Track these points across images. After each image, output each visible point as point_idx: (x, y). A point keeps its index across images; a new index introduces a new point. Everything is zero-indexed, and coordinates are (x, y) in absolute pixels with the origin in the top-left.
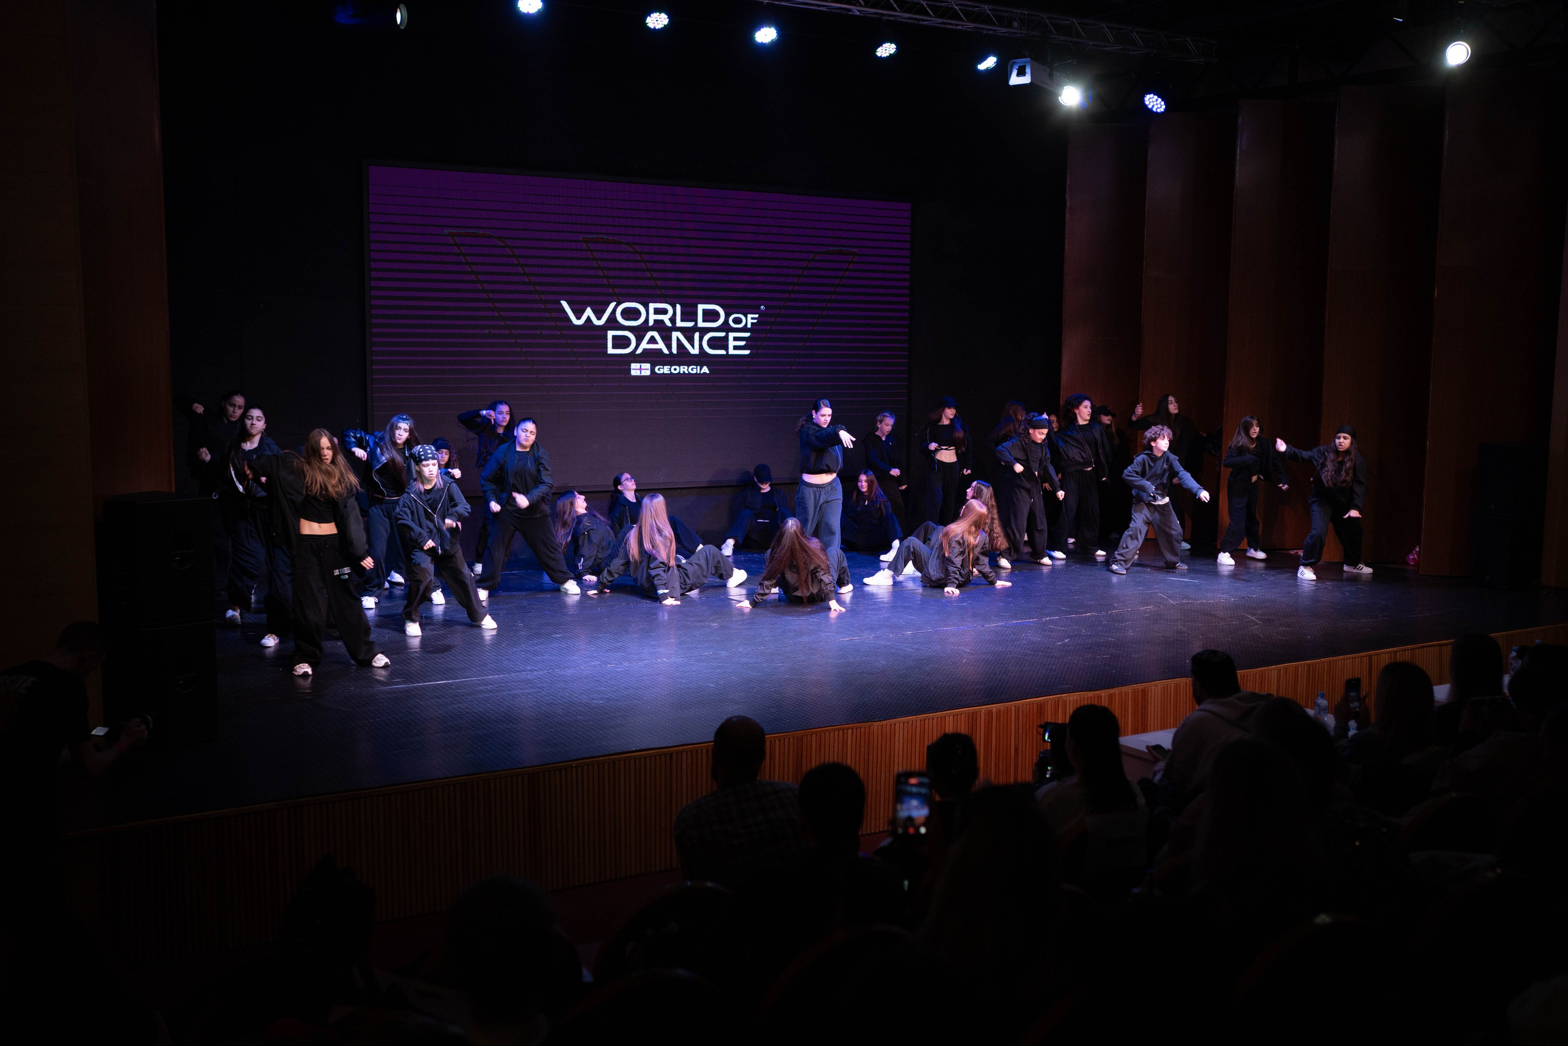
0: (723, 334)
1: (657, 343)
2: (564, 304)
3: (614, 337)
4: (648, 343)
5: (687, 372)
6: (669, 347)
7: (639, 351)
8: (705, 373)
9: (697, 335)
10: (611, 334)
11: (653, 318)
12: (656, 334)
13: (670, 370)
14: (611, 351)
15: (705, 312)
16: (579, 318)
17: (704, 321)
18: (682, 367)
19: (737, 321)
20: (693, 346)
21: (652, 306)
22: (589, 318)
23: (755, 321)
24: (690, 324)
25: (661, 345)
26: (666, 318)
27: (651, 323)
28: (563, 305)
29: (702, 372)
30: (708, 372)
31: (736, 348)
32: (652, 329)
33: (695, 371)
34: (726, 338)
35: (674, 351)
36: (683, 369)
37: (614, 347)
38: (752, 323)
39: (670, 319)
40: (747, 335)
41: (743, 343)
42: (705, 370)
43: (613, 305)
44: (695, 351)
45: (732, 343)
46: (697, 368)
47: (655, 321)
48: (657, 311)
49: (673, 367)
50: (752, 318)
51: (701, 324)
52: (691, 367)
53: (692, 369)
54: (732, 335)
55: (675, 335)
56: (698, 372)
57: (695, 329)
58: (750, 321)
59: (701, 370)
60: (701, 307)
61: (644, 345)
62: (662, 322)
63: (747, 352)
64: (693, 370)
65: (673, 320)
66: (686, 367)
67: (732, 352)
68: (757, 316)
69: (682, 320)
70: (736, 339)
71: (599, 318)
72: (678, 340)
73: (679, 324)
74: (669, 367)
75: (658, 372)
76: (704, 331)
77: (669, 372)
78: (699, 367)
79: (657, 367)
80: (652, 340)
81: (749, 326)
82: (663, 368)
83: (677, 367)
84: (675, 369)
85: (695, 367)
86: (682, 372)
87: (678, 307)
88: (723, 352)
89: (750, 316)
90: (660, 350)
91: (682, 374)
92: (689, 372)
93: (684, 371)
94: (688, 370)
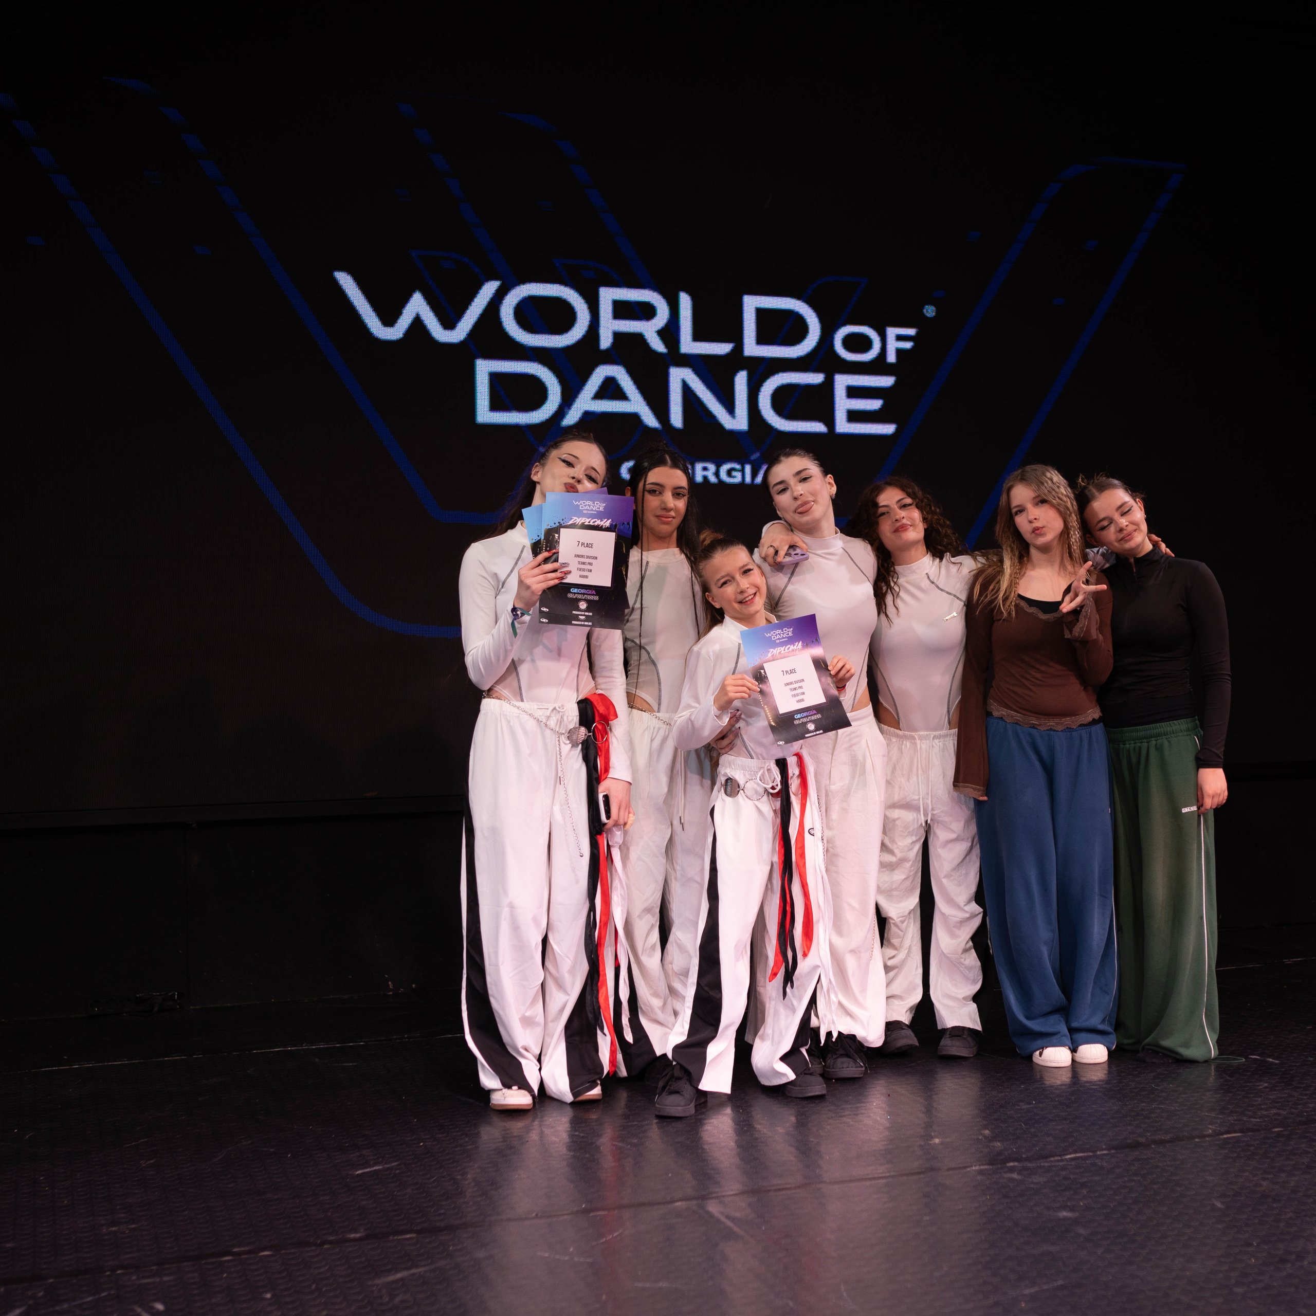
0: (816, 378)
1: (623, 397)
2: (345, 281)
3: (496, 379)
4: (599, 396)
5: (713, 479)
6: (661, 409)
7: (572, 417)
9: (741, 378)
10: (484, 368)
11: (609, 328)
12: (619, 373)
14: (484, 414)
15: (761, 313)
16: (389, 320)
17: (762, 339)
18: (699, 466)
19: (857, 343)
20: (732, 409)
21: (608, 296)
22: (418, 322)
23: (908, 345)
24: (723, 349)
25: (636, 404)
26: (649, 330)
27: (606, 341)
28: (342, 282)
31: (854, 416)
32: (608, 358)
33: (737, 478)
34: (828, 387)
35: (677, 419)
36: (704, 471)
37: (496, 405)
38: (899, 352)
39: (662, 333)
40: (887, 381)
41: (874, 405)
43: (489, 289)
44: (738, 422)
45: (843, 404)
46: (743, 471)
47: (617, 336)
48: (622, 310)
50: (900, 338)
51: (751, 348)
52: (725, 468)
53: (729, 472)
54: (842, 382)
55: (678, 376)
56: (748, 479)
57: (737, 360)
58: (893, 346)
59: (754, 474)
60: (751, 304)
61: (585, 403)
63: (888, 429)
64: (732, 474)
65: (670, 333)
66: (712, 467)
67: (843, 426)
68: (911, 332)
69: (698, 337)
70: (853, 392)
71: (449, 323)
72: (686, 389)
73: (688, 345)
76: (762, 370)
78: (748, 468)
80: (610, 390)
81: (891, 358)
85: (738, 467)
86: (699, 478)
87: (685, 301)
88: (818, 427)
89: (892, 332)
90: (635, 418)
91: (699, 484)
92: (721, 482)
93: (705, 478)
94: (717, 474)
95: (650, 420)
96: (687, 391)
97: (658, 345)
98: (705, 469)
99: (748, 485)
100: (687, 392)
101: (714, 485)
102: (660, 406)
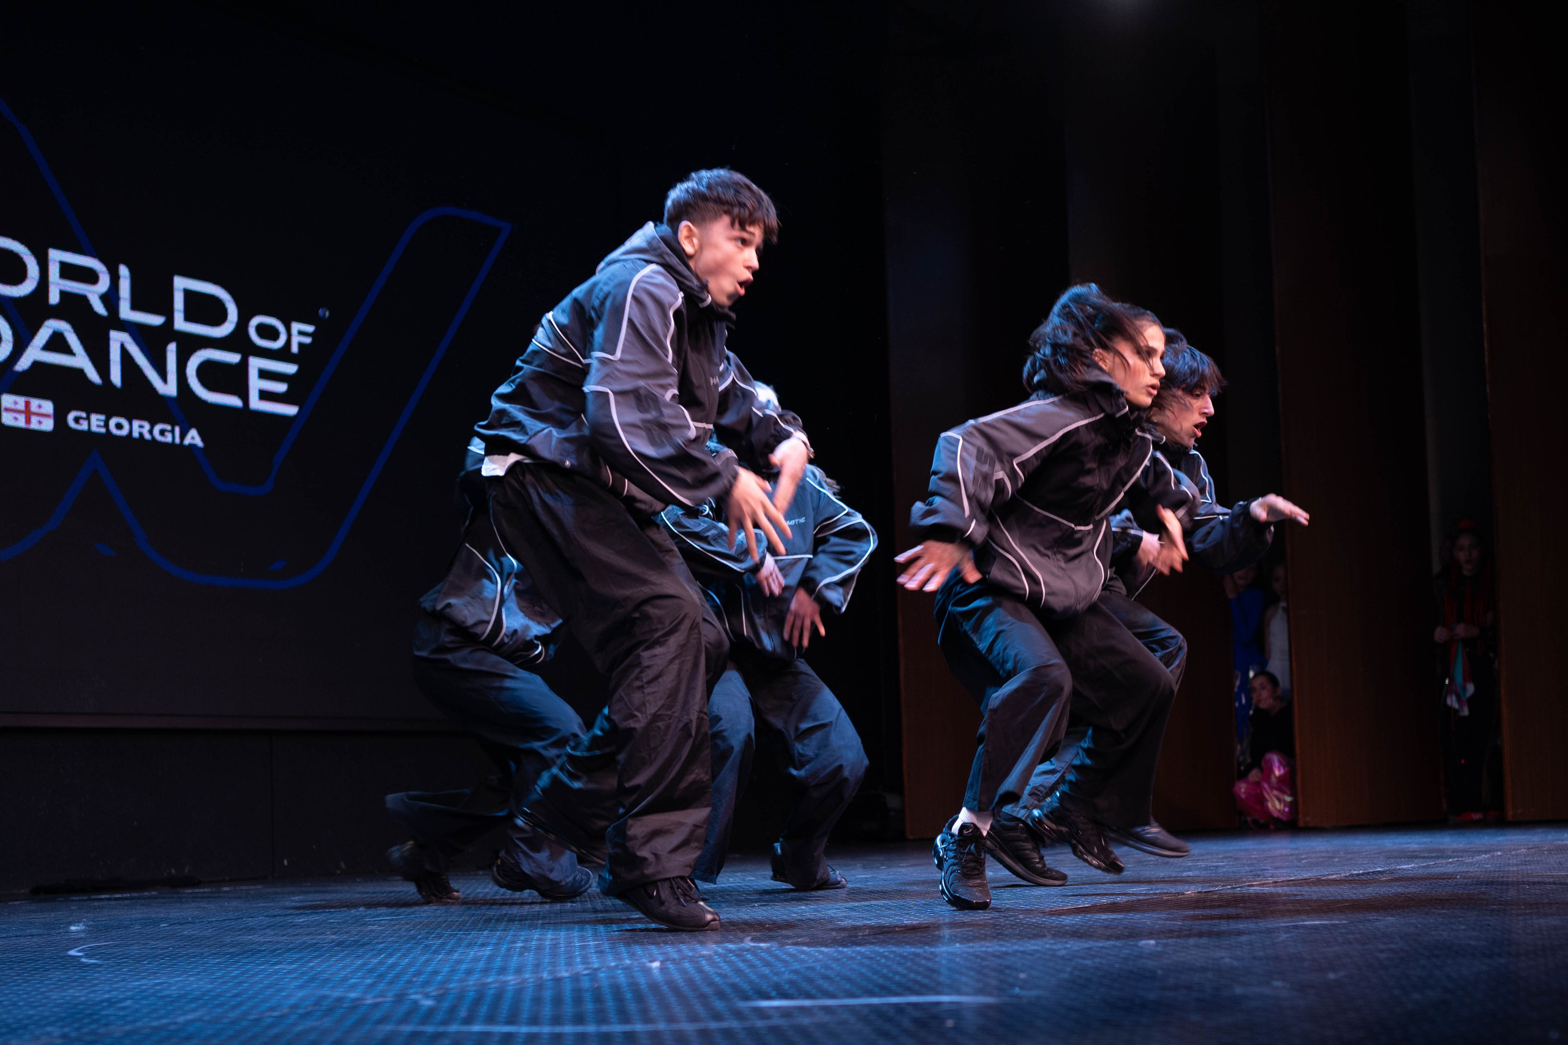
0: (233, 358)
1: (68, 350)
5: (147, 436)
6: (103, 366)
7: (23, 365)
8: (192, 446)
9: (172, 349)
11: (57, 285)
12: (64, 326)
13: (106, 425)
15: (189, 294)
17: (189, 317)
18: (136, 424)
19: (272, 334)
20: (164, 377)
21: (56, 256)
23: (309, 340)
24: (157, 320)
25: (80, 360)
26: (94, 294)
27: (54, 298)
29: (187, 441)
30: (198, 442)
31: (265, 395)
32: (56, 312)
33: (168, 438)
34: (243, 367)
35: (116, 377)
36: (140, 428)
38: (302, 345)
39: (104, 298)
40: (291, 369)
41: (281, 387)
42: (193, 437)
44: (169, 389)
45: (255, 383)
46: (173, 431)
47: (64, 294)
48: (69, 271)
49: (113, 422)
50: (302, 333)
51: (180, 324)
52: (158, 427)
53: (162, 432)
54: (255, 364)
55: (118, 339)
56: (177, 440)
57: (167, 332)
58: (296, 339)
60: (181, 284)
61: (35, 353)
62: (83, 299)
63: (292, 411)
64: (164, 433)
65: (111, 298)
66: (147, 426)
67: (256, 403)
68: (312, 329)
69: (135, 306)
70: (264, 374)
72: (125, 353)
73: (126, 312)
74: (103, 417)
75: (72, 424)
76: (189, 344)
77: (103, 430)
78: (177, 430)
79: (71, 416)
80: (57, 343)
81: (295, 349)
82: (88, 418)
83: (124, 422)
84: (119, 426)
85: (169, 427)
86: (136, 435)
87: (124, 273)
88: (234, 401)
89: (296, 327)
90: (80, 373)
91: (135, 439)
92: (153, 438)
93: (141, 434)
94: (151, 432)
95: (93, 376)
96: (125, 354)
97: (100, 308)
98: (141, 427)
99: (177, 445)
100: (126, 356)
101: (147, 441)
102: (101, 363)
